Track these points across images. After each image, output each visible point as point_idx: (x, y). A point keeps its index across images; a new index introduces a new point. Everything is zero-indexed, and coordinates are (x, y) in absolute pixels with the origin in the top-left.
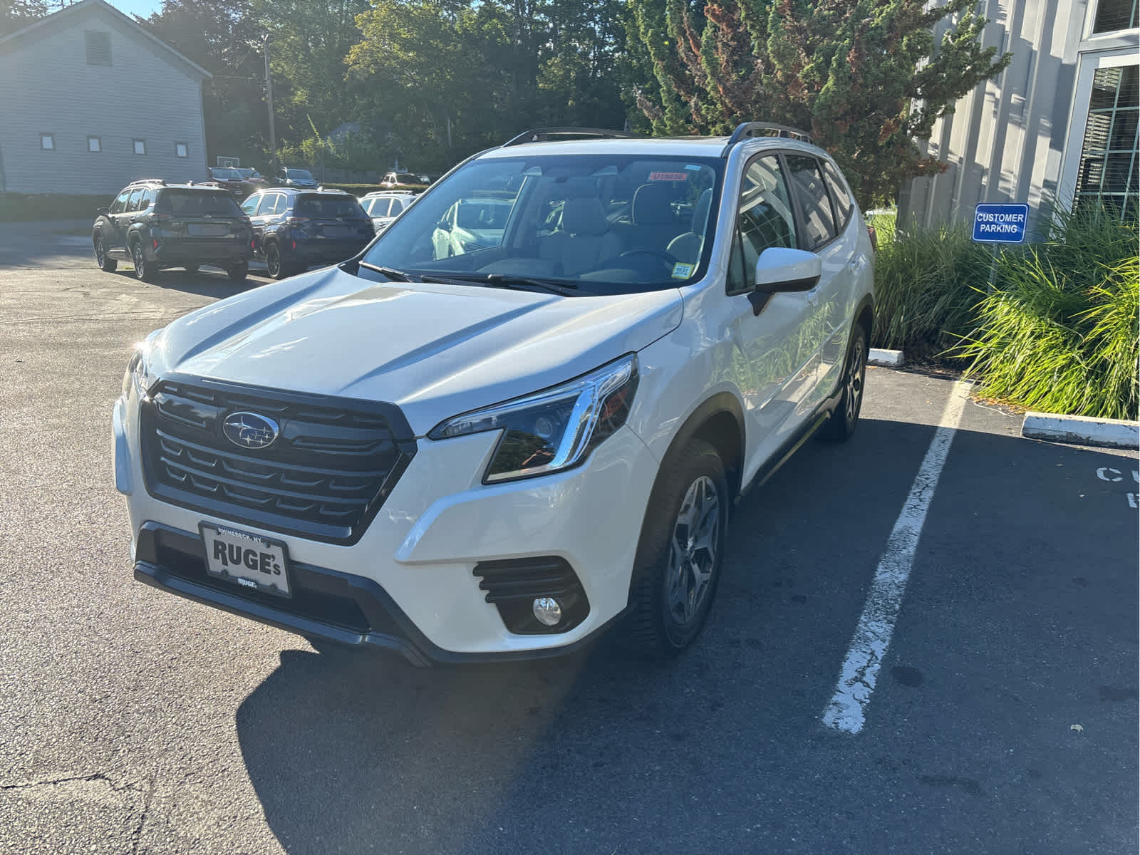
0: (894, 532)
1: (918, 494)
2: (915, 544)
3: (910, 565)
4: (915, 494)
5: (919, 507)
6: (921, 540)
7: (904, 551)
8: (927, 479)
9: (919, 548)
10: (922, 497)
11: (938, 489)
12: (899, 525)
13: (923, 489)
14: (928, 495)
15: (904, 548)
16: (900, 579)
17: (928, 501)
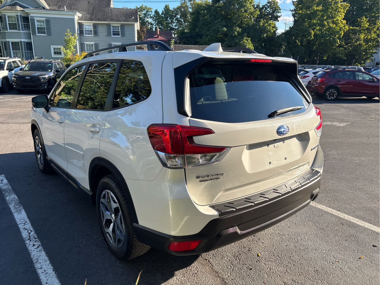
0: (23, 209)
1: (29, 232)
2: (12, 209)
3: (8, 202)
4: (31, 231)
5: (23, 225)
6: (11, 211)
7: (13, 205)
8: (34, 245)
9: (9, 209)
10: (26, 231)
11: (22, 241)
12: (23, 212)
13: (30, 236)
14: (25, 234)
15: (14, 206)
16: (8, 198)
17: (22, 230)
